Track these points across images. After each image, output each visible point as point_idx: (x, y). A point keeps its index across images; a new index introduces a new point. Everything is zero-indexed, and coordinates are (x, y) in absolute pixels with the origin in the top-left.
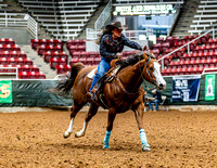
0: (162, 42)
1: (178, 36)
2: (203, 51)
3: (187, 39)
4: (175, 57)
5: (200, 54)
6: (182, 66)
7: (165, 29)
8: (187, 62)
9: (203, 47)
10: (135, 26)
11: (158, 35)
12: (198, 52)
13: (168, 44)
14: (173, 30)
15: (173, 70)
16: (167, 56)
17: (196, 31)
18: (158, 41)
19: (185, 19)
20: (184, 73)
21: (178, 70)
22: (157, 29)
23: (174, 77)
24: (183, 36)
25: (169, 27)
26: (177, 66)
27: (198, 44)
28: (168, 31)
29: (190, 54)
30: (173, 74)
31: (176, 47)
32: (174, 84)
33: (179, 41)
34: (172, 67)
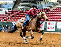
0: (9, 12)
1: (14, 10)
2: (21, 15)
3: (17, 11)
4: (13, 16)
5: (20, 16)
6: (15, 19)
7: (10, 8)
8: (16, 18)
9: (21, 14)
10: (2, 7)
11: (8, 10)
12: (20, 15)
13: (11, 12)
15: (12, 20)
16: (11, 16)
17: (19, 9)
20: (15, 21)
21: (14, 20)
22: (8, 8)
26: (13, 19)
27: (20, 13)
29: (17, 15)
30: (12, 21)
32: (12, 24)
33: (14, 12)
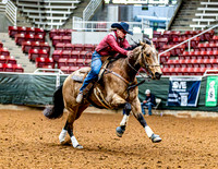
0: (160, 36)
1: (177, 31)
2: (206, 49)
4: (174, 54)
5: (202, 53)
6: (181, 65)
7: (164, 22)
8: (187, 61)
9: (206, 44)
10: (130, 17)
11: (155, 28)
12: (200, 50)
13: (166, 39)
14: (173, 24)
15: (171, 70)
16: (165, 53)
17: (199, 26)
18: (154, 35)
19: (187, 12)
20: (183, 74)
21: (177, 70)
22: (154, 22)
23: (171, 78)
24: (184, 30)
25: (168, 19)
26: (175, 65)
27: (200, 41)
28: (167, 24)
29: (190, 51)
30: (170, 74)
31: (175, 43)
32: (171, 85)
33: (178, 36)
34: (169, 66)
